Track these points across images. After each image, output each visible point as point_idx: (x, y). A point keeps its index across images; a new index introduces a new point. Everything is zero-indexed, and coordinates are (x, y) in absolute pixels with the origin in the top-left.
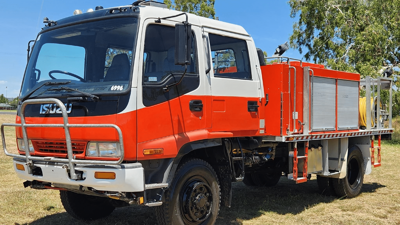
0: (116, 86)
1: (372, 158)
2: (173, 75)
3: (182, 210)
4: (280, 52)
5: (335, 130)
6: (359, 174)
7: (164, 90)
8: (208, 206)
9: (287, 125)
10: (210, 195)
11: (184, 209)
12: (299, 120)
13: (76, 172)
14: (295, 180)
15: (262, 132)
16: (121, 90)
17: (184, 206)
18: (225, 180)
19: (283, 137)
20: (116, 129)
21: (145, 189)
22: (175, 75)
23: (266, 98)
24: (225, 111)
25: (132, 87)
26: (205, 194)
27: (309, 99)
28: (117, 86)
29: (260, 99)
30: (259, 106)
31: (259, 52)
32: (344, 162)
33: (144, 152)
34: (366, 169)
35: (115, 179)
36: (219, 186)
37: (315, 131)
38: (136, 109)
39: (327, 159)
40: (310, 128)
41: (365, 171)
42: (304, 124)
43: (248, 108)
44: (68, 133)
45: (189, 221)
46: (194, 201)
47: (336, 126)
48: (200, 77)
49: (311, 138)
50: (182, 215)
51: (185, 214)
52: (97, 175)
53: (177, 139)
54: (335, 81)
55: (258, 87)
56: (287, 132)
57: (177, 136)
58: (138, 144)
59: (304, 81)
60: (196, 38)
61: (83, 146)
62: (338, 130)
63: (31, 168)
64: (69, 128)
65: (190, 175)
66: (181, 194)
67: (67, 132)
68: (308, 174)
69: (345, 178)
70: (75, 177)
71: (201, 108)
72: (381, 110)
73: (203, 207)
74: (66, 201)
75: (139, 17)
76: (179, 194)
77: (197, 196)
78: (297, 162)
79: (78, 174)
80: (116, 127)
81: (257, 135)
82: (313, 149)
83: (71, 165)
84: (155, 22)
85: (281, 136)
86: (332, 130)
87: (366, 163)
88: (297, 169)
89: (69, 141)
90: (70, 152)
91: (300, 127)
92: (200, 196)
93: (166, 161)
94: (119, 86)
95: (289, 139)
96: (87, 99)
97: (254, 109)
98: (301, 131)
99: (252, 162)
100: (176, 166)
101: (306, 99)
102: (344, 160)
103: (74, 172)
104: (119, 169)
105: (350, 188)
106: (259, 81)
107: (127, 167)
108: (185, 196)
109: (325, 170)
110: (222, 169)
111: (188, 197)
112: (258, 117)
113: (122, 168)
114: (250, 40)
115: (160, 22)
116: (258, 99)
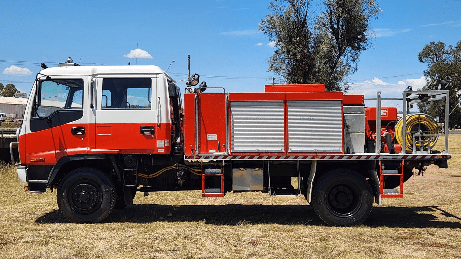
2: (57, 111)
5: (284, 152)
9: (190, 145)
10: (94, 193)
12: (218, 142)
15: (161, 151)
19: (184, 155)
21: (27, 182)
29: (158, 124)
33: (31, 160)
37: (241, 152)
38: (25, 134)
43: (141, 131)
47: (286, 148)
48: (83, 111)
53: (56, 153)
54: (283, 103)
56: (190, 152)
62: (290, 152)
73: (85, 201)
78: (203, 178)
82: (242, 169)
84: (46, 78)
88: (203, 184)
93: (49, 167)
97: (150, 132)
106: (159, 110)
112: (155, 139)
114: (157, 77)
115: (51, 78)
116: (156, 124)
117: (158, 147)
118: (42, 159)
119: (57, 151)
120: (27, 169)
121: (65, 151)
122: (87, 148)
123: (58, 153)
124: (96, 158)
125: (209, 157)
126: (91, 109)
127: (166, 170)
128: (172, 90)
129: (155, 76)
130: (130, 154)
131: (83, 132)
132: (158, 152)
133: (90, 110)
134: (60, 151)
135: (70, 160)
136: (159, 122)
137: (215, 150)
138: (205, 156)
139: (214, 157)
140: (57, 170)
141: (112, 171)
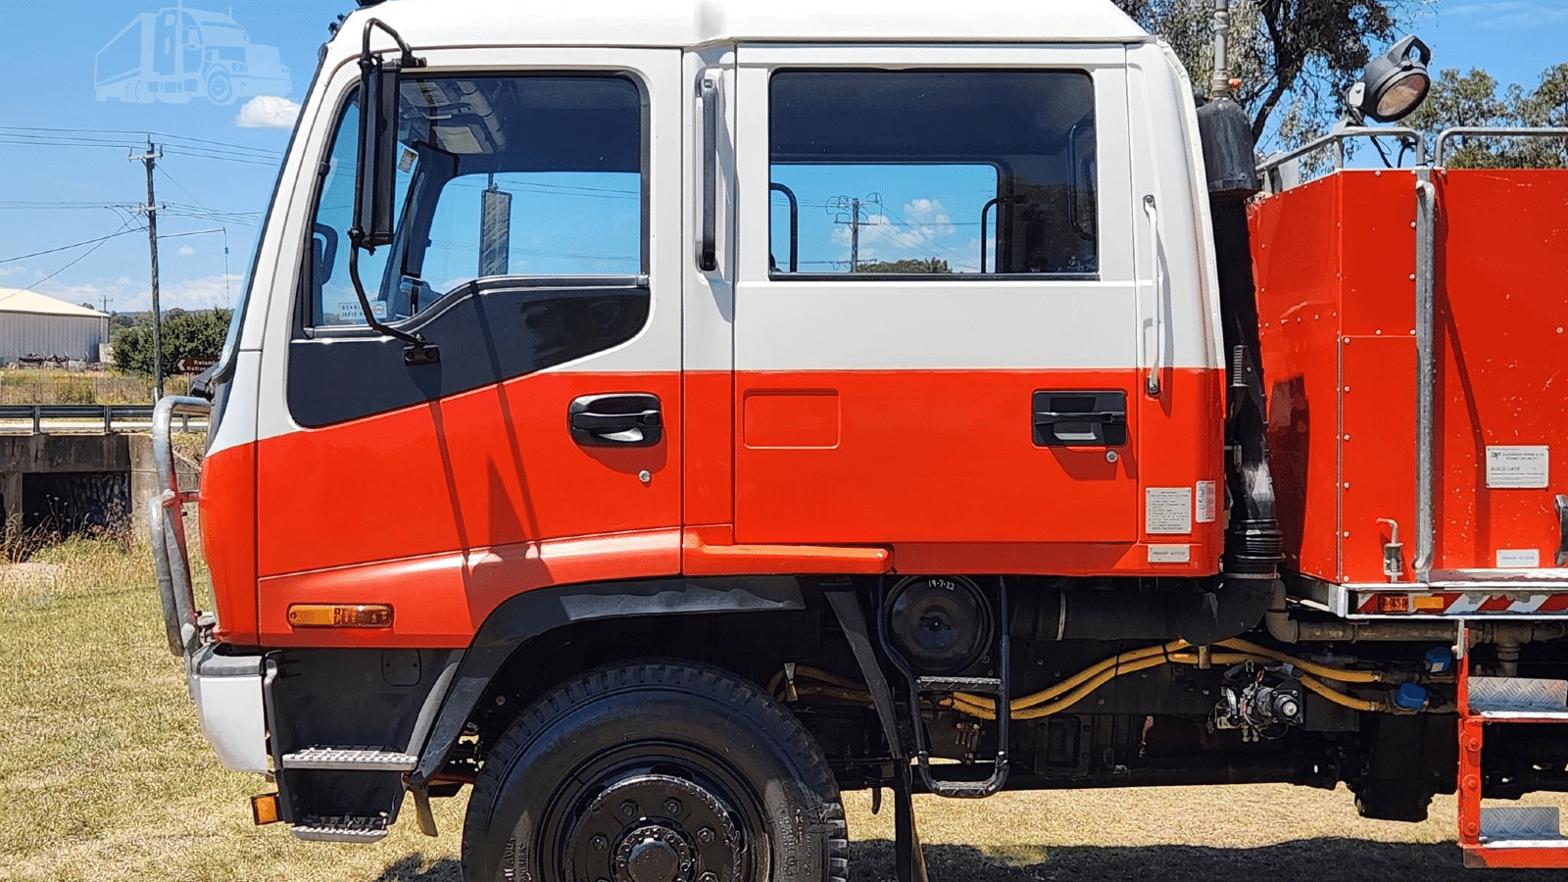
2: (474, 289)
9: (1381, 520)
12: (1559, 498)
15: (1168, 553)
19: (1340, 588)
22: (491, 286)
24: (836, 445)
25: (242, 347)
29: (1152, 376)
33: (292, 615)
38: (253, 440)
48: (651, 287)
55: (1143, 312)
56: (1385, 559)
58: (260, 579)
76: (526, 813)
78: (1473, 740)
81: (1119, 568)
93: (440, 656)
97: (1093, 433)
106: (1154, 282)
112: (1133, 476)
114: (1124, 66)
115: (422, 63)
116: (1139, 376)
117: (1148, 530)
118: (378, 613)
119: (476, 558)
120: (268, 681)
121: (532, 553)
122: (676, 536)
123: (480, 567)
124: (741, 601)
125: (1510, 597)
126: (701, 277)
127: (1122, 670)
128: (1235, 154)
129: (1117, 55)
130: (937, 578)
131: (653, 429)
132: (1152, 564)
133: (697, 281)
134: (494, 558)
135: (568, 618)
136: (1162, 365)
137: (1536, 552)
138: (1484, 593)
139: (1543, 599)
140: (475, 685)
141: (779, 676)
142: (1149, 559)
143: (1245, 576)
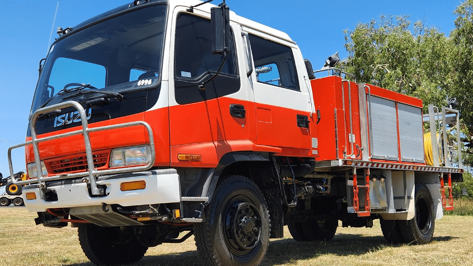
0: (143, 81)
1: (442, 199)
2: (209, 73)
3: (225, 234)
4: (330, 63)
5: (399, 160)
6: (429, 218)
7: (200, 87)
8: (256, 232)
9: (343, 146)
10: (258, 219)
11: (228, 233)
12: (356, 145)
13: (98, 186)
14: (356, 212)
15: (315, 152)
16: (149, 84)
17: (228, 229)
18: (274, 206)
19: (339, 160)
20: (145, 126)
21: (181, 201)
22: (212, 73)
23: (318, 114)
24: (271, 122)
25: (162, 79)
26: (253, 217)
27: (367, 121)
28: (145, 80)
29: (311, 114)
30: (310, 122)
31: (307, 63)
32: (411, 200)
33: (178, 157)
34: (436, 212)
35: (144, 189)
36: (268, 211)
37: (376, 158)
38: (168, 106)
39: (391, 193)
40: (370, 155)
41: (436, 215)
42: (363, 149)
43: (298, 122)
44: (88, 139)
45: (235, 248)
46: (240, 224)
47: (399, 156)
48: (240, 79)
49: (372, 166)
50: (226, 240)
51: (229, 240)
52: (124, 187)
53: (217, 146)
54: (395, 104)
55: (308, 100)
56: (343, 155)
57: (216, 144)
58: (171, 147)
59: (360, 99)
60: (234, 35)
61: (106, 156)
62: (402, 161)
63: (43, 192)
64: (89, 133)
65: (234, 194)
66: (223, 215)
67: (86, 137)
68: (371, 208)
69: (413, 219)
70: (97, 191)
71: (243, 113)
72: (449, 146)
73: (251, 232)
74: (86, 243)
75: (168, 4)
76: (221, 214)
77: (242, 219)
78: (358, 191)
79: (100, 189)
80: (146, 124)
81: (309, 155)
82: (375, 180)
83: (92, 177)
84: (187, 11)
85: (338, 160)
86: (395, 160)
87: (437, 206)
88: (358, 199)
89: (89, 149)
90: (90, 161)
91: (359, 153)
92: (247, 218)
93: (205, 171)
94: (147, 80)
95: (347, 163)
96: (109, 100)
97: (304, 125)
98: (359, 157)
99: (304, 193)
100: (217, 178)
101: (363, 120)
102: (411, 197)
103: (96, 186)
104: (149, 176)
105: (420, 233)
106: (308, 94)
107: (158, 172)
108: (229, 217)
109: (390, 207)
110: (270, 194)
111: (232, 218)
112: (310, 135)
113: (153, 174)
114: (295, 48)
116: (309, 114)
117: (312, 147)
124: (261, 158)
125: (358, 163)
132: (313, 155)
133: (247, 79)
135: (235, 161)
142: (313, 153)
143: (312, 160)
